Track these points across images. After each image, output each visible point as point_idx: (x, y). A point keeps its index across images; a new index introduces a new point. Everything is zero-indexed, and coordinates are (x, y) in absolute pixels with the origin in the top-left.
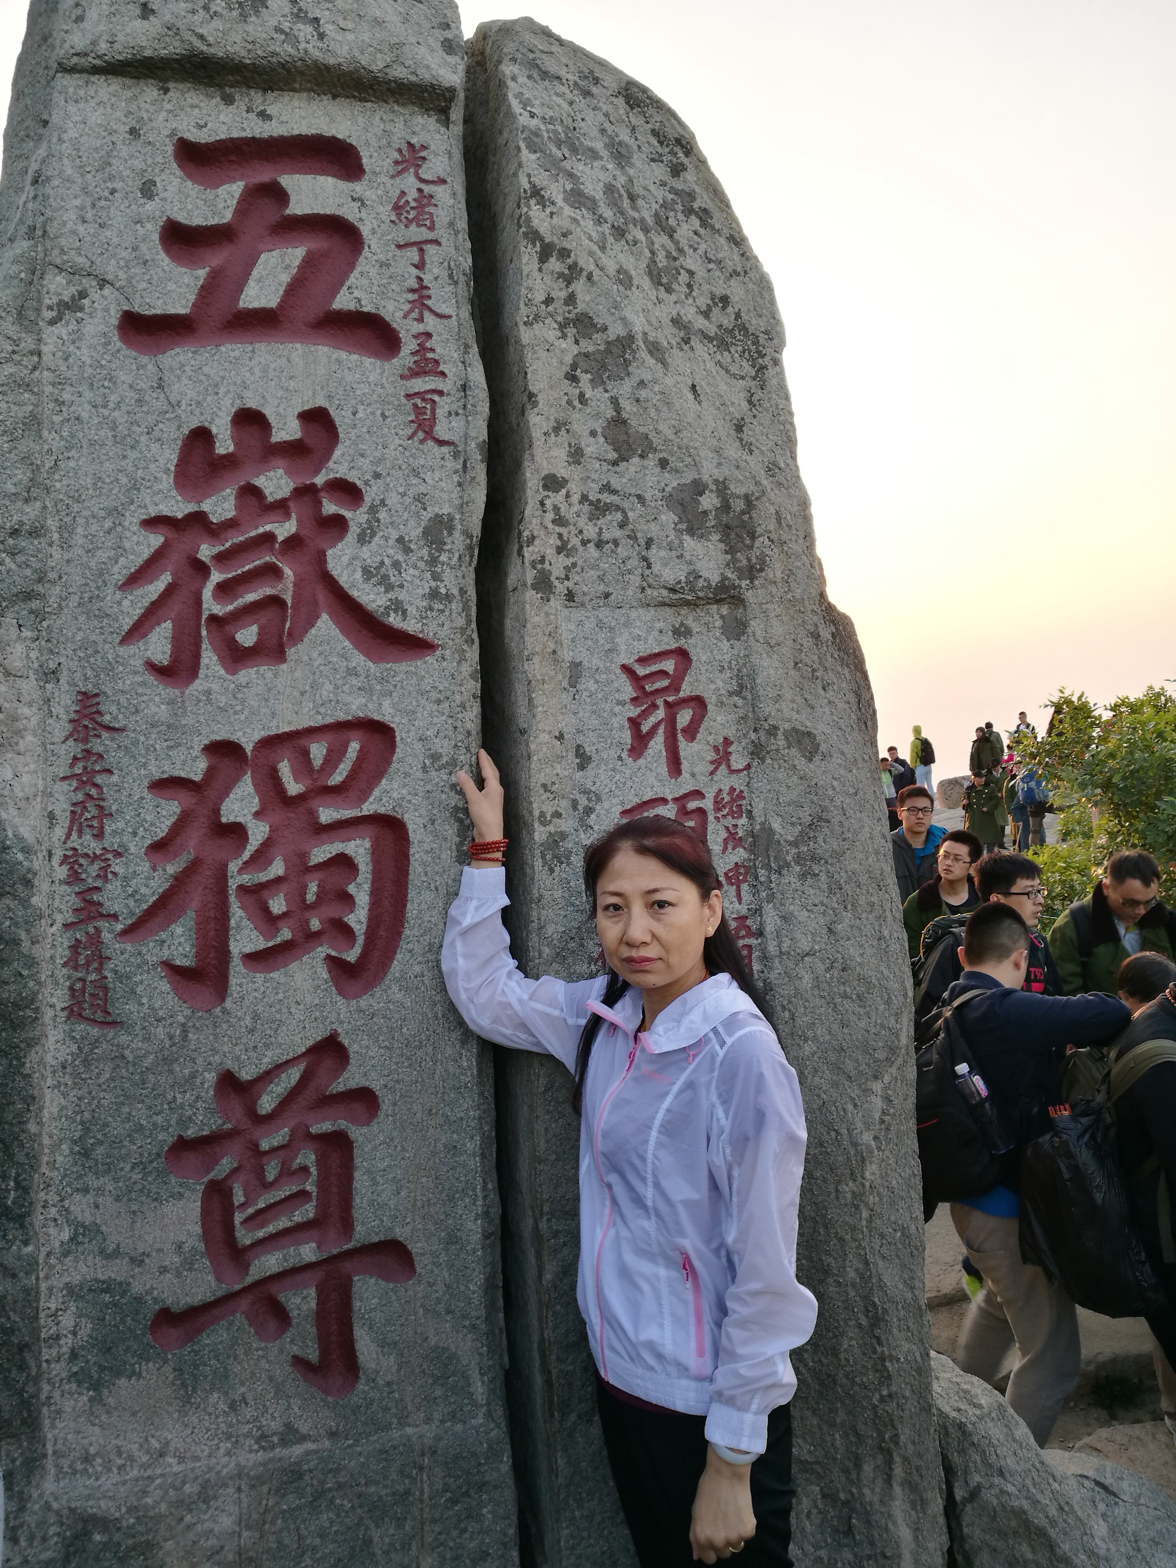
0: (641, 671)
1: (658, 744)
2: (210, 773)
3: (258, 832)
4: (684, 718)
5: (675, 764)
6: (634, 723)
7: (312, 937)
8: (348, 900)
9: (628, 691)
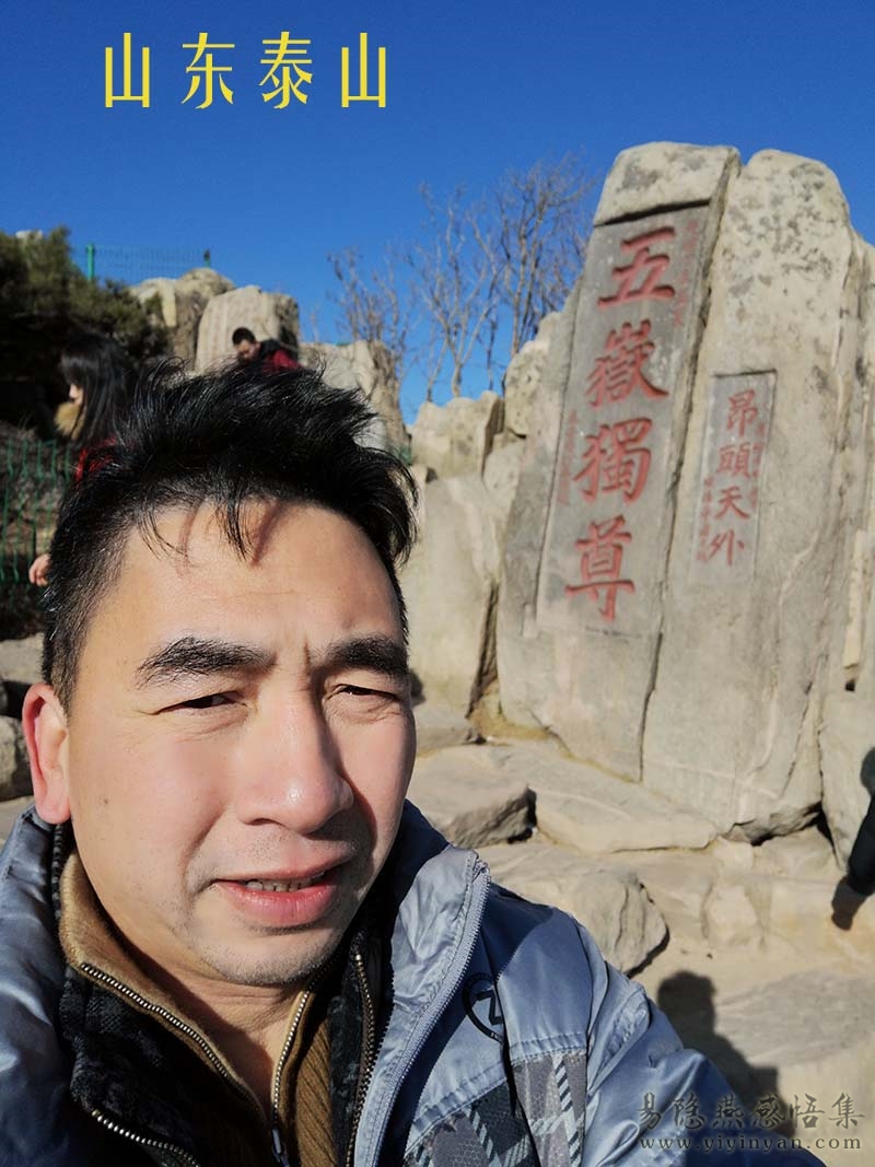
0: (736, 398)
1: (737, 425)
2: (601, 434)
3: (610, 452)
4: (748, 415)
5: (742, 432)
6: (730, 418)
7: (620, 484)
8: (630, 474)
9: (730, 405)
